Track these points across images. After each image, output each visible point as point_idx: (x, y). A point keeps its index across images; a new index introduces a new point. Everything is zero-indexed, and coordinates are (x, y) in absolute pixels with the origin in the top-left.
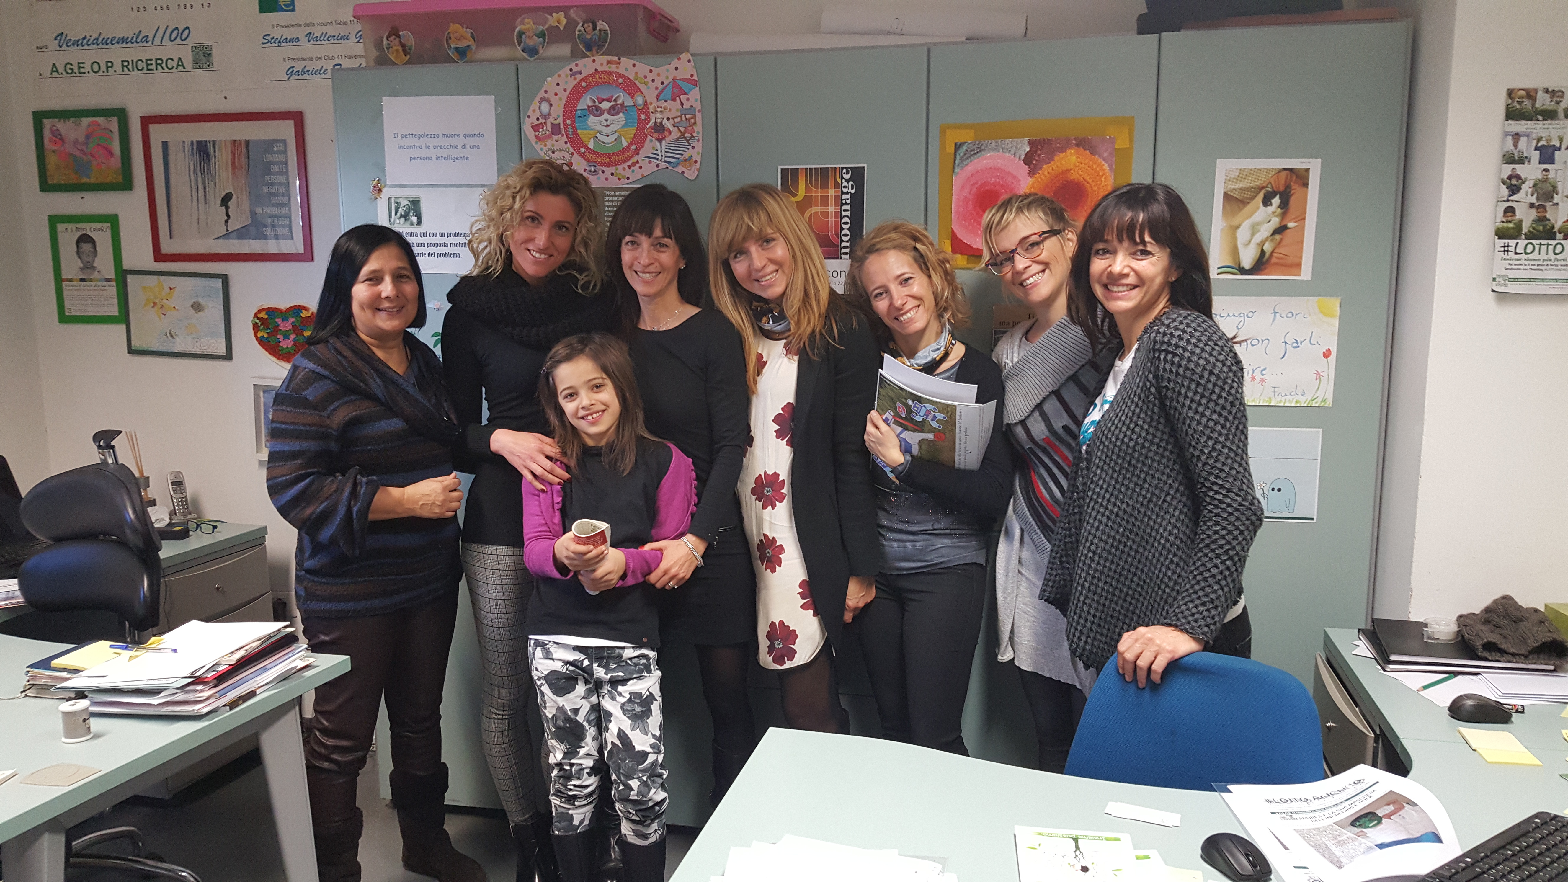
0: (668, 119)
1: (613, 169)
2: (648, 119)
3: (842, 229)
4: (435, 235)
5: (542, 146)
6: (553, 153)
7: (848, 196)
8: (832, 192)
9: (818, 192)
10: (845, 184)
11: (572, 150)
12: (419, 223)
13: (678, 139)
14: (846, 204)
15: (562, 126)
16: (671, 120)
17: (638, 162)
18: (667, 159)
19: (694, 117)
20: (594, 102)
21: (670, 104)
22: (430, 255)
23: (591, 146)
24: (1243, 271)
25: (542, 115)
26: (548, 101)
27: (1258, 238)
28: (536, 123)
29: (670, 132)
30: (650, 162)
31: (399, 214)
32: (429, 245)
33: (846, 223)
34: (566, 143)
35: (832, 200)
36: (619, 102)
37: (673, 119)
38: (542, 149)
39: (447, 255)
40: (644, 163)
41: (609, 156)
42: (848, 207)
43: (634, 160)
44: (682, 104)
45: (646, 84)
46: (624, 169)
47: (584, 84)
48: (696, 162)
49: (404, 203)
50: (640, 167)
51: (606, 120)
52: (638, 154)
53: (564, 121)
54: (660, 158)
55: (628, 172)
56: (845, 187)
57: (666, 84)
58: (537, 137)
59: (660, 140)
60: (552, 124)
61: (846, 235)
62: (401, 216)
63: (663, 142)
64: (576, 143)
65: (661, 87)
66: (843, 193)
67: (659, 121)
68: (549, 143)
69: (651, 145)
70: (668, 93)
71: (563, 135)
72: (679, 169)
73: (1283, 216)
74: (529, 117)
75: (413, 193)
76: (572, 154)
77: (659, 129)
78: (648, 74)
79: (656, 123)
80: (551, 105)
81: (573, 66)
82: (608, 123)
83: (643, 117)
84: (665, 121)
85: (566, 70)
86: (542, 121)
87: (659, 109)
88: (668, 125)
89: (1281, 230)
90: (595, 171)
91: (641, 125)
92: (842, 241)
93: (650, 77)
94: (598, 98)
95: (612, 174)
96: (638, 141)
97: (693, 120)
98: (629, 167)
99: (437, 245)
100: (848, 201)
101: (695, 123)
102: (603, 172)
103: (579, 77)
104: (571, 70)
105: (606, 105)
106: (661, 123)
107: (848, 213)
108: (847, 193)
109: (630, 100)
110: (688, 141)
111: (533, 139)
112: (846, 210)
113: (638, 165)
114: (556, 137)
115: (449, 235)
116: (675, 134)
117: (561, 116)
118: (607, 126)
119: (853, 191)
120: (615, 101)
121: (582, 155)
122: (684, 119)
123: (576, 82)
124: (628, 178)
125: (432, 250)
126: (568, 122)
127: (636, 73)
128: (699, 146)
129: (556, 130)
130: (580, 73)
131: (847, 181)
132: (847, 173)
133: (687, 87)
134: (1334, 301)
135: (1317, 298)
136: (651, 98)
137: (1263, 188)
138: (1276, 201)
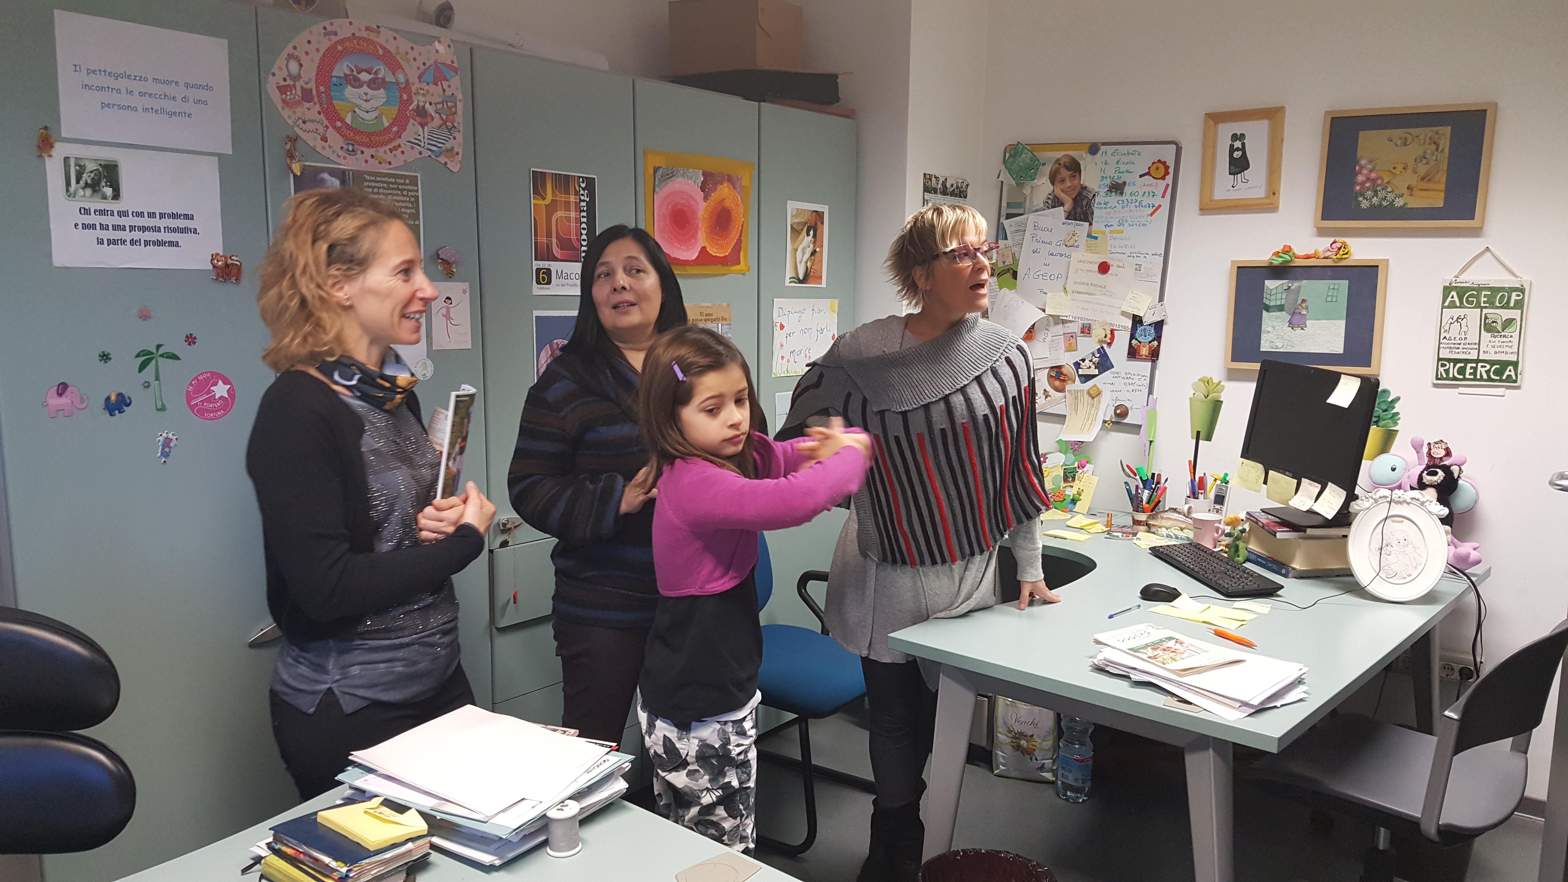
0: (431, 104)
1: (372, 151)
2: (410, 101)
3: (582, 234)
4: (140, 214)
5: (291, 113)
6: (304, 122)
7: (584, 204)
8: (572, 198)
9: (561, 197)
10: (582, 192)
11: (326, 122)
12: (116, 196)
13: (440, 126)
14: (583, 211)
15: (314, 92)
16: (433, 105)
17: (399, 146)
18: (429, 146)
19: (455, 106)
20: (353, 71)
21: (431, 88)
22: (133, 242)
23: (348, 120)
24: (800, 282)
25: (290, 75)
26: (297, 59)
27: (805, 259)
28: (283, 83)
29: (433, 119)
30: (412, 148)
31: (82, 183)
32: (132, 228)
33: (584, 229)
34: (319, 113)
35: (573, 207)
36: (380, 76)
37: (436, 104)
38: (290, 117)
39: (159, 243)
40: (406, 147)
41: (369, 135)
42: (584, 214)
43: (395, 143)
44: (444, 91)
45: (408, 61)
46: (385, 152)
47: (340, 48)
48: (458, 154)
49: (91, 166)
50: (403, 152)
51: (366, 94)
52: (400, 137)
53: (317, 87)
54: (422, 144)
55: (389, 157)
56: (583, 195)
57: (427, 65)
58: (284, 101)
59: (423, 125)
60: (302, 87)
61: (584, 240)
62: (87, 185)
63: (426, 128)
64: (332, 115)
65: (423, 67)
66: (581, 200)
67: (421, 104)
68: (299, 110)
69: (413, 129)
70: (429, 76)
71: (315, 103)
72: (442, 159)
73: (815, 243)
74: (274, 74)
75: (107, 154)
76: (327, 127)
77: (421, 114)
78: (410, 51)
79: (418, 106)
80: (301, 65)
81: (327, 23)
82: (368, 97)
83: (405, 97)
84: (427, 106)
85: (318, 28)
86: (289, 82)
87: (422, 92)
88: (430, 109)
89: (814, 253)
90: (353, 151)
91: (404, 105)
92: (582, 246)
93: (412, 55)
94: (356, 67)
95: (372, 156)
96: (401, 122)
97: (453, 109)
98: (391, 150)
99: (144, 229)
100: (585, 209)
101: (455, 113)
102: (362, 152)
103: (334, 39)
104: (325, 28)
105: (365, 77)
106: (424, 107)
107: (585, 220)
108: (584, 201)
109: (393, 76)
110: (449, 131)
111: (279, 105)
112: (583, 217)
113: (400, 150)
114: (307, 105)
115: (162, 216)
116: (437, 121)
117: (314, 81)
118: (367, 101)
119: (588, 200)
120: (376, 73)
121: (338, 130)
122: (445, 106)
123: (330, 44)
124: (390, 163)
125: (137, 235)
126: (322, 89)
127: (397, 48)
128: (459, 137)
129: (307, 95)
130: (336, 34)
131: (584, 189)
132: (583, 182)
133: (448, 73)
134: (836, 302)
135: (829, 300)
136: (413, 78)
137: (806, 223)
138: (812, 233)
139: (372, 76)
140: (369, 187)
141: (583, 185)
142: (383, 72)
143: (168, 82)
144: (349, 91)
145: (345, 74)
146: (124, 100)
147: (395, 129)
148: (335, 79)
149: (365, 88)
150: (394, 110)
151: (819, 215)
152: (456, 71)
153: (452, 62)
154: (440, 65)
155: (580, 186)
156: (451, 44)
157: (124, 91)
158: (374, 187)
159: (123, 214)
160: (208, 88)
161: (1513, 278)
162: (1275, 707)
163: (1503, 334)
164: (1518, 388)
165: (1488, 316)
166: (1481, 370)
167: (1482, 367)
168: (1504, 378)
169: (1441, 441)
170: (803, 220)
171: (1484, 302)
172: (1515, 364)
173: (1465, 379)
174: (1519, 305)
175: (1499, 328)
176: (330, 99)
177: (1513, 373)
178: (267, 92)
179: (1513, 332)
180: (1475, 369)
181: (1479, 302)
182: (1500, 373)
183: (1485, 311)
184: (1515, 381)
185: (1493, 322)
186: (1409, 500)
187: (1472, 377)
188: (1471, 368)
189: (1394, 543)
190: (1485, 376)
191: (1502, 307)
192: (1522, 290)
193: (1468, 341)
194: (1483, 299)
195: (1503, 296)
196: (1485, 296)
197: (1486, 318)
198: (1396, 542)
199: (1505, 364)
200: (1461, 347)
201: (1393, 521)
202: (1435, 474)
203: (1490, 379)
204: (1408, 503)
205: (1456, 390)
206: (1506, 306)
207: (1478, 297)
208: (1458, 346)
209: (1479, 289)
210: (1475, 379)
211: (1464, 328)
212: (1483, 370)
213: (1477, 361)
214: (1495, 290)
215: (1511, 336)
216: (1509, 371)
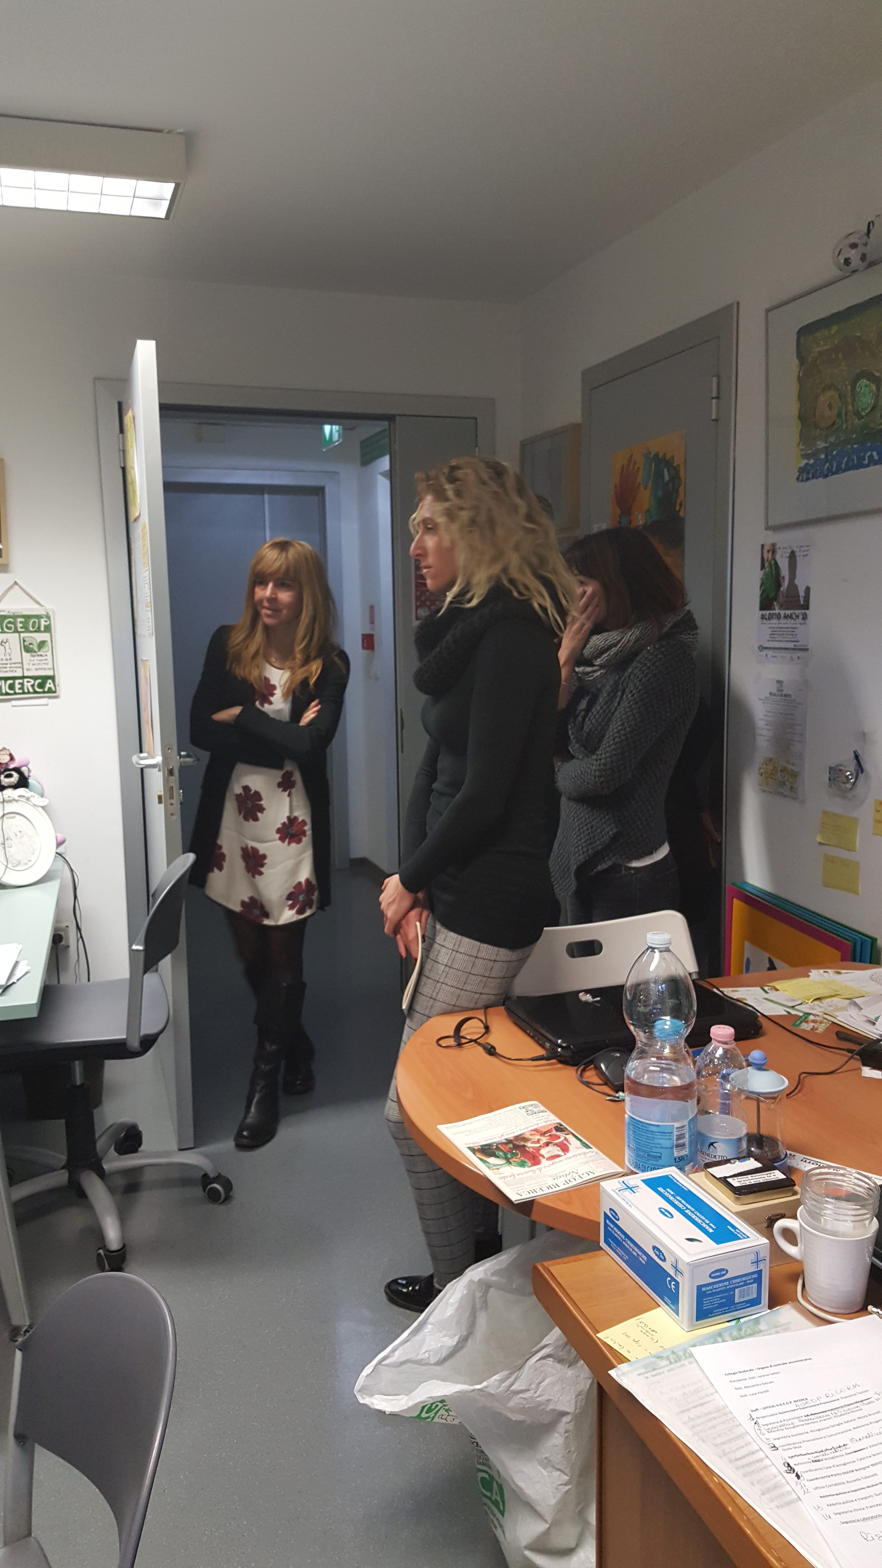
161: (37, 606)
163: (39, 653)
164: (57, 697)
165: (26, 639)
166: (28, 685)
167: (28, 682)
168: (46, 690)
169: (5, 749)
171: (21, 628)
172: (53, 678)
173: (15, 693)
174: (48, 629)
175: (36, 649)
177: (52, 686)
179: (46, 651)
180: (22, 684)
181: (16, 627)
182: (41, 686)
183: (22, 635)
184: (55, 692)
185: (30, 644)
186: (17, 798)
187: (21, 691)
188: (19, 684)
190: (31, 690)
191: (36, 631)
192: (48, 617)
193: (13, 661)
194: (19, 625)
195: (34, 622)
196: (21, 622)
197: (24, 641)
199: (45, 678)
200: (9, 665)
202: (10, 776)
203: (35, 692)
204: (17, 801)
205: (8, 704)
206: (38, 631)
207: (14, 623)
208: (5, 666)
209: (15, 617)
210: (24, 693)
211: (8, 651)
213: (23, 677)
214: (27, 617)
215: (46, 655)
216: (49, 684)
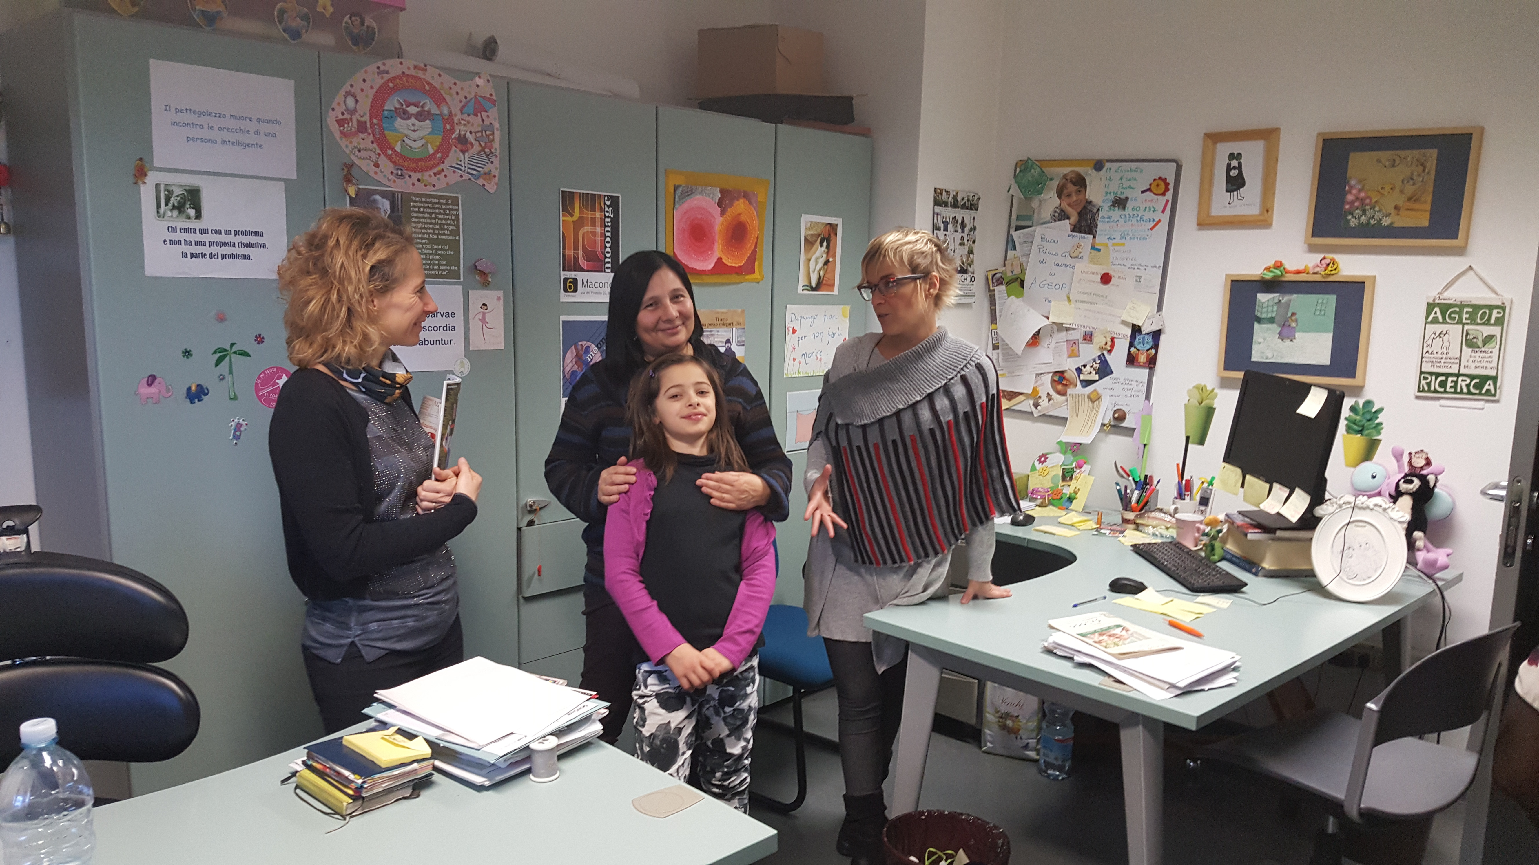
0: (471, 133)
1: (418, 175)
2: (452, 131)
3: (606, 247)
4: (218, 232)
5: (348, 143)
6: (359, 151)
7: (609, 220)
8: (598, 215)
9: (588, 214)
10: (607, 209)
11: (378, 151)
12: (198, 216)
13: (479, 153)
14: (608, 226)
15: (368, 124)
16: (474, 134)
17: (443, 170)
18: (469, 170)
19: (493, 134)
20: (402, 105)
21: (471, 118)
22: (212, 256)
23: (398, 148)
24: (813, 289)
25: (347, 110)
26: (354, 96)
27: (818, 268)
28: (341, 117)
29: (472, 145)
30: (454, 172)
31: (170, 205)
32: (211, 244)
33: (608, 242)
34: (372, 142)
35: (598, 222)
36: (426, 109)
37: (475, 133)
38: (347, 147)
39: (233, 256)
40: (449, 172)
41: (416, 161)
42: (609, 229)
43: (440, 168)
44: (483, 121)
45: (451, 95)
46: (430, 176)
47: (391, 85)
48: (495, 176)
49: (177, 191)
50: (446, 176)
51: (413, 125)
52: (443, 162)
53: (371, 119)
54: (463, 168)
55: (434, 180)
56: (607, 212)
57: (468, 99)
58: (341, 132)
59: (463, 152)
60: (358, 120)
61: (608, 252)
62: (174, 207)
63: (466, 154)
64: (383, 144)
65: (464, 100)
66: (606, 217)
67: (463, 133)
68: (355, 141)
69: (455, 156)
70: (470, 108)
71: (369, 134)
72: (481, 182)
73: (828, 253)
74: (333, 109)
75: (191, 181)
76: (379, 154)
77: (463, 141)
78: (453, 86)
79: (460, 134)
80: (357, 101)
81: (380, 64)
82: (416, 128)
83: (448, 127)
84: (468, 135)
85: (372, 68)
86: (347, 116)
87: (463, 122)
88: (471, 138)
89: (827, 263)
90: (402, 175)
91: (447, 134)
92: (606, 257)
93: (455, 89)
94: (405, 101)
95: (419, 180)
96: (444, 149)
97: (491, 137)
98: (435, 174)
99: (221, 244)
100: (609, 224)
101: (493, 140)
102: (410, 176)
103: (386, 77)
104: (378, 68)
105: (412, 110)
106: (465, 135)
107: (609, 234)
108: (608, 217)
109: (437, 109)
110: (487, 156)
111: (337, 135)
112: (608, 231)
113: (443, 174)
114: (362, 136)
115: (237, 233)
116: (477, 148)
117: (368, 114)
118: (414, 131)
119: (612, 216)
120: (422, 107)
121: (389, 157)
122: (484, 135)
123: (383, 81)
124: (434, 186)
125: (215, 249)
126: (375, 121)
127: (442, 83)
128: (496, 161)
129: (362, 127)
130: (387, 72)
131: (608, 207)
132: (608, 200)
133: (487, 105)
134: (848, 308)
135: (842, 306)
136: (456, 110)
137: (820, 235)
138: (825, 244)
139: (419, 109)
140: (415, 207)
141: (608, 203)
142: (430, 105)
143: (244, 118)
144: (399, 123)
145: (396, 108)
146: (206, 133)
147: (439, 155)
148: (386, 113)
149: (413, 120)
150: (438, 139)
151: (833, 228)
152: (494, 102)
153: (491, 95)
154: (479, 98)
155: (605, 204)
156: (489, 78)
157: (206, 126)
158: (419, 207)
159: (204, 231)
160: (278, 122)
161: (1493, 296)
162: (1203, 690)
163: (1483, 349)
164: (1497, 401)
165: (1470, 332)
166: (1462, 384)
167: (1462, 380)
168: (1483, 391)
169: (1422, 451)
170: (816, 232)
171: (1466, 319)
172: (1495, 379)
173: (1445, 392)
174: (1500, 322)
175: (1480, 343)
176: (382, 130)
177: (1492, 388)
178: (327, 126)
179: (1493, 348)
180: (1456, 382)
181: (1460, 318)
182: (1479, 386)
183: (1466, 327)
184: (1494, 395)
185: (1474, 338)
186: (1371, 507)
187: (1452, 390)
188: (1452, 381)
189: (1356, 546)
190: (1465, 390)
191: (1483, 324)
192: (1503, 308)
193: (1449, 356)
194: (1465, 316)
195: (1484, 313)
196: (1467, 313)
197: (1467, 334)
198: (1358, 546)
199: (1484, 379)
200: (1443, 361)
201: (1356, 526)
202: (1411, 482)
203: (1469, 393)
204: (1372, 509)
205: (1437, 403)
206: (1487, 323)
207: (1460, 314)
208: (1439, 360)
209: (1462, 306)
210: (1455, 392)
211: (1446, 343)
212: (1464, 384)
213: (1458, 375)
214: (1476, 308)
215: (1491, 352)
216: (1489, 386)
